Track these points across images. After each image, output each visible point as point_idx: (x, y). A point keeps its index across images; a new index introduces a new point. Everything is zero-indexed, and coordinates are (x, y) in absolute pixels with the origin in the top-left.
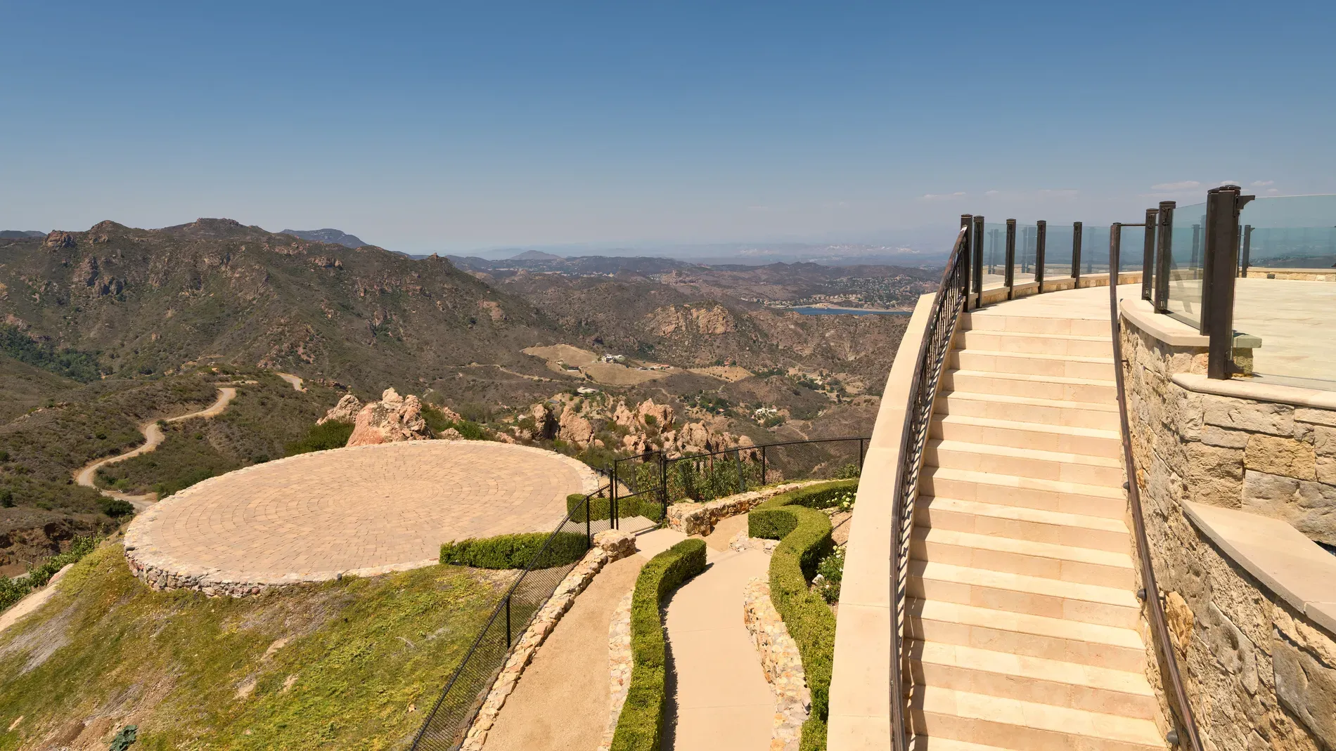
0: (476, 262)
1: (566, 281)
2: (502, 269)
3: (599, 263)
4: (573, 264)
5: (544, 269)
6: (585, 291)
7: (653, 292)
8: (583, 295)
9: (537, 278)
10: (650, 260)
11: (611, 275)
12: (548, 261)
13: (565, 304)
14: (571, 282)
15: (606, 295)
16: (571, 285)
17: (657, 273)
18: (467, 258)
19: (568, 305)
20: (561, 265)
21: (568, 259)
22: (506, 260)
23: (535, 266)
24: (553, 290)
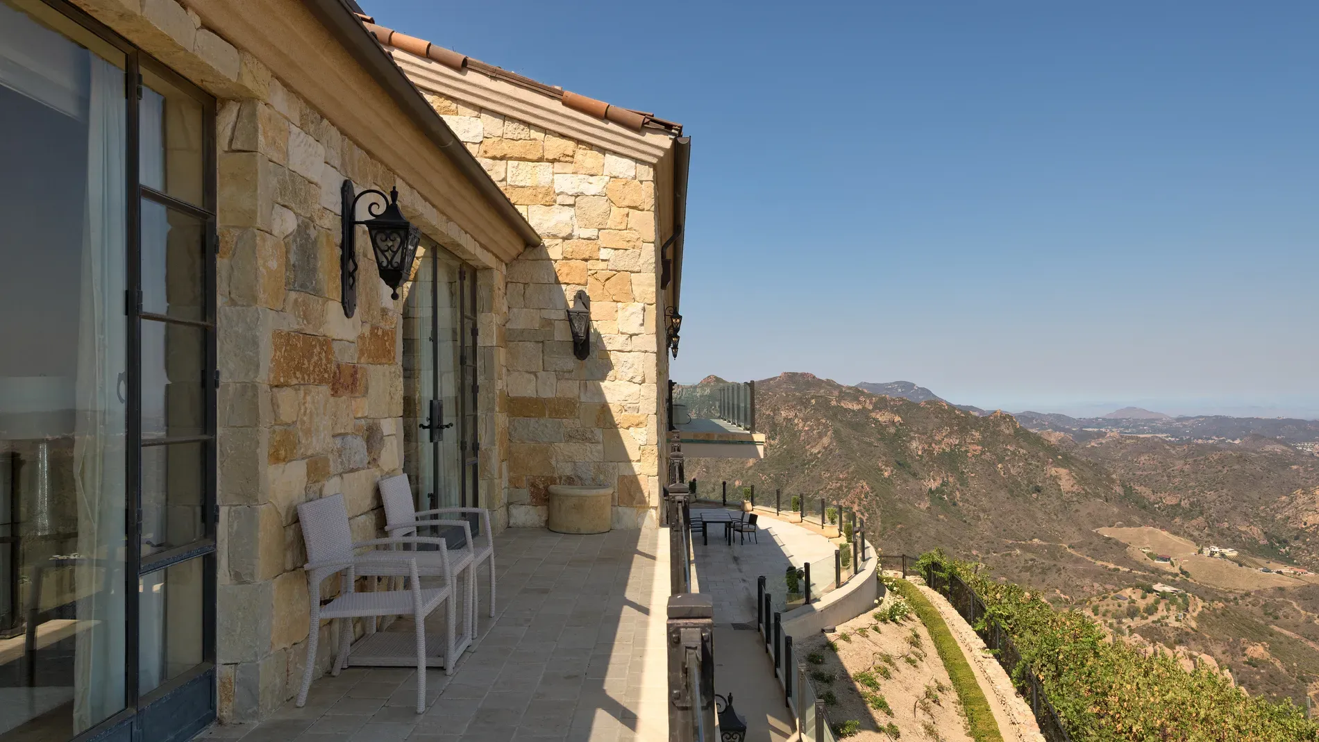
0: (1058, 421)
1: (1168, 447)
2: (1090, 429)
3: (1221, 424)
4: (1185, 426)
5: (1145, 430)
6: (1190, 460)
7: (1295, 467)
8: (1188, 466)
9: (1128, 442)
10: (1299, 424)
11: (1237, 442)
12: (1152, 423)
13: (1163, 476)
14: (1174, 448)
15: (1220, 468)
16: (1174, 452)
17: (1307, 441)
18: (1049, 415)
19: (1166, 478)
20: (1169, 428)
21: (1178, 420)
22: (1097, 419)
23: (1133, 427)
24: (1147, 458)
